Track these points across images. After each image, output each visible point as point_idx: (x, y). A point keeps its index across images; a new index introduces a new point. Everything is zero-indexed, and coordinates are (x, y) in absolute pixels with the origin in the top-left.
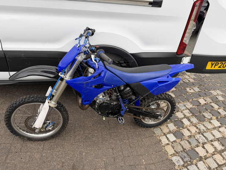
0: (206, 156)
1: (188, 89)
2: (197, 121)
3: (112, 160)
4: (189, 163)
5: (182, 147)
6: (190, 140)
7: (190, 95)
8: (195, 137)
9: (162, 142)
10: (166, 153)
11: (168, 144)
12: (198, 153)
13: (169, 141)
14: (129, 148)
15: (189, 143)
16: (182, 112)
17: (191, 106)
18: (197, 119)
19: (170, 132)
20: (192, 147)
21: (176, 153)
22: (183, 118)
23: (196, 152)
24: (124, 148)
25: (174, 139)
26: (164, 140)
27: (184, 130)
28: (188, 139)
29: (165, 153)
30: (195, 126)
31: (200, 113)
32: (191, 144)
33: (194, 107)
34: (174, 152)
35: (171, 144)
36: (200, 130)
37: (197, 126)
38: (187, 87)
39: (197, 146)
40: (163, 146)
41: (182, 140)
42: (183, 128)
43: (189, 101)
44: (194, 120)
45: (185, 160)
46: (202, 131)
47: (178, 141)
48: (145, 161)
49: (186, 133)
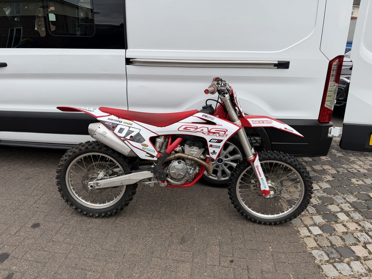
0: (367, 257)
1: (354, 180)
2: (362, 218)
3: (230, 241)
4: (337, 259)
5: (331, 242)
6: (344, 237)
7: (357, 187)
8: (353, 235)
9: (301, 233)
10: (304, 245)
11: (308, 236)
12: (354, 252)
13: (311, 233)
14: (253, 233)
15: (343, 239)
16: (338, 205)
17: (355, 200)
18: (362, 216)
19: (315, 225)
20: (346, 244)
21: (320, 247)
22: (338, 212)
23: (352, 250)
24: (246, 232)
25: (320, 232)
26: (304, 232)
27: (337, 225)
28: (341, 235)
29: (302, 245)
30: (357, 223)
31: (368, 209)
32: (345, 241)
33: (359, 201)
34: (317, 246)
35: (313, 236)
36: (363, 227)
37: (360, 223)
38: (354, 178)
39: (355, 244)
40: (301, 237)
41: (331, 235)
42: (336, 222)
43: (352, 194)
44: (357, 216)
45: (332, 256)
46: (367, 229)
47: (325, 235)
48: (272, 249)
49: (340, 228)
